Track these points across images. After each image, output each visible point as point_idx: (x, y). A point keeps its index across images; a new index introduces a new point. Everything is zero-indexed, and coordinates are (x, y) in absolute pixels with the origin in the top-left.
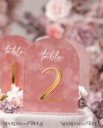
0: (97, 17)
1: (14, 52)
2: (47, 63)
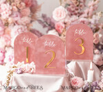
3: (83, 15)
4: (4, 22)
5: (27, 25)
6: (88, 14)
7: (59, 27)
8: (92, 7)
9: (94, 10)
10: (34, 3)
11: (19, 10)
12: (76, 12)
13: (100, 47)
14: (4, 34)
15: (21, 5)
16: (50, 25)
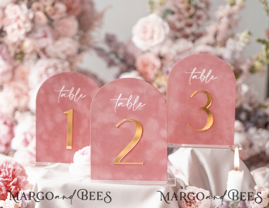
0: (213, 45)
1: (71, 96)
2: (122, 112)
3: (204, 40)
4: (13, 50)
5: (70, 59)
6: (215, 36)
7: (145, 65)
8: (225, 20)
9: (230, 27)
10: (87, 7)
11: (50, 22)
12: (188, 31)
13: (243, 116)
14: (12, 79)
15: (56, 10)
16: (123, 61)
